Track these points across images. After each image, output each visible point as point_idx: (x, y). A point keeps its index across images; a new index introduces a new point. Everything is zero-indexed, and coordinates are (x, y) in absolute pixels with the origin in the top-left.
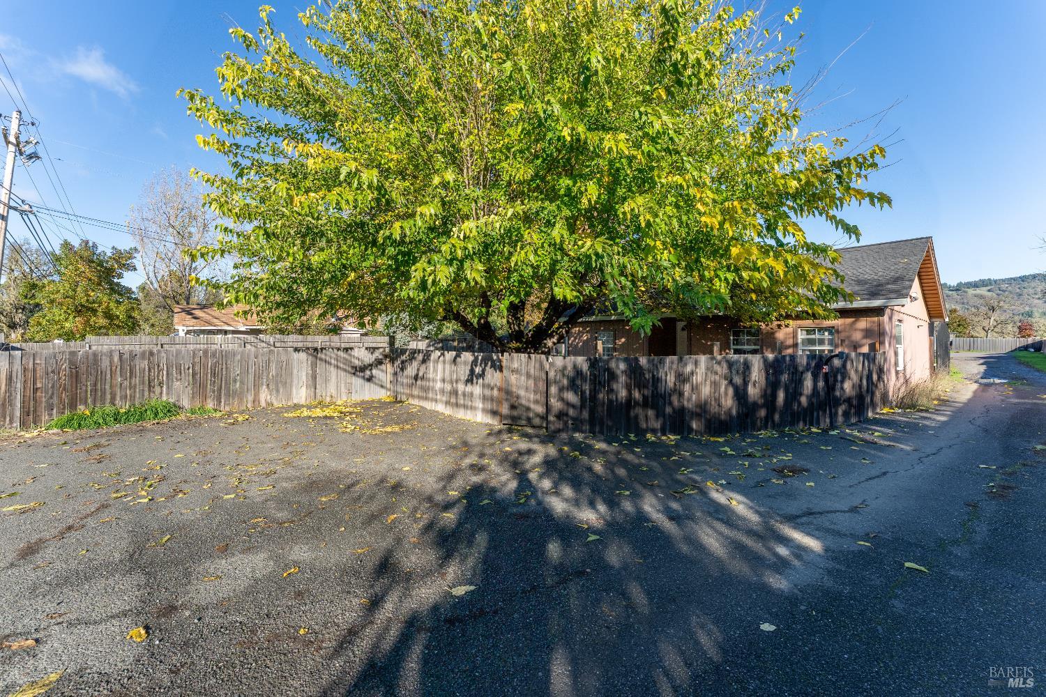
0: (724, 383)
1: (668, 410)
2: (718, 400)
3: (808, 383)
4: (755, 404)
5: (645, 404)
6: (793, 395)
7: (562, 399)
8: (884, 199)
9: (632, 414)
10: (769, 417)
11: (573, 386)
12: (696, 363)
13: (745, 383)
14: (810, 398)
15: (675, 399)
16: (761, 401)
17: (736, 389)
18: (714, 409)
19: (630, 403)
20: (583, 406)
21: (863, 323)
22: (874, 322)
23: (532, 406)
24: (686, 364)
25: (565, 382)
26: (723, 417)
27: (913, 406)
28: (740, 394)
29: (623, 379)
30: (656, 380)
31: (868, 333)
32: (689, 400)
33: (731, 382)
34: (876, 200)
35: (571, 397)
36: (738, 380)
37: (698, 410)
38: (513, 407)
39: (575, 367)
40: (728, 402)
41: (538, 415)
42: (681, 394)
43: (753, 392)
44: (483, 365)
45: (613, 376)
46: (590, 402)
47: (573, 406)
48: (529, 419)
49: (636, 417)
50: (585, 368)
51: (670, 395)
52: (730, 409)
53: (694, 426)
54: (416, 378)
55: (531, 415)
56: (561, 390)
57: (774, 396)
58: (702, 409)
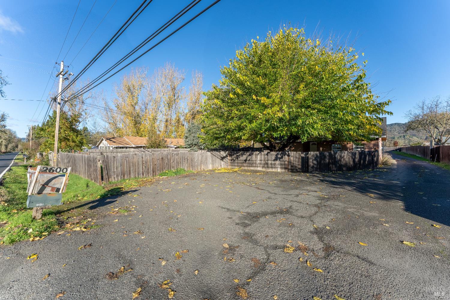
0: (351, 158)
1: (338, 165)
2: (349, 162)
3: (367, 158)
4: (357, 163)
5: (332, 164)
6: (365, 161)
7: (313, 163)
8: (391, 113)
9: (329, 166)
10: (359, 167)
11: (316, 159)
12: (345, 153)
13: (355, 158)
14: (368, 162)
15: (340, 162)
16: (358, 163)
17: (353, 159)
18: (348, 164)
19: (329, 163)
20: (318, 165)
21: (373, 142)
22: (376, 142)
23: (297, 166)
24: (342, 153)
25: (314, 158)
26: (351, 167)
27: (387, 165)
28: (354, 161)
29: (328, 157)
30: (335, 158)
31: (374, 145)
32: (343, 162)
33: (352, 158)
34: (389, 114)
35: (315, 162)
36: (354, 157)
37: (345, 165)
38: (292, 166)
39: (316, 154)
40: (352, 163)
41: (299, 168)
42: (341, 161)
43: (356, 160)
44: (282, 155)
45: (325, 157)
46: (319, 163)
47: (316, 165)
48: (296, 170)
49: (330, 167)
50: (318, 155)
51: (338, 161)
52: (352, 165)
53: (344, 169)
54: (246, 160)
55: (297, 168)
56: (313, 160)
57: (361, 161)
58: (346, 165)
